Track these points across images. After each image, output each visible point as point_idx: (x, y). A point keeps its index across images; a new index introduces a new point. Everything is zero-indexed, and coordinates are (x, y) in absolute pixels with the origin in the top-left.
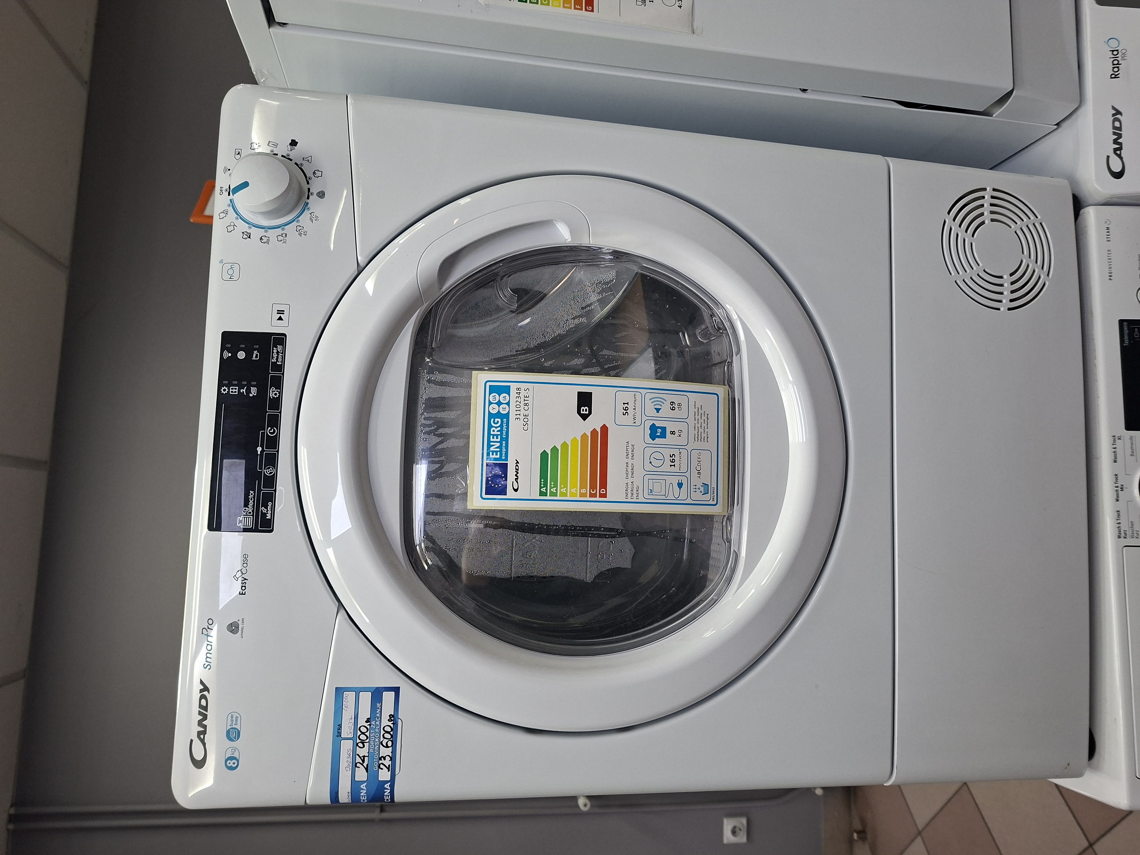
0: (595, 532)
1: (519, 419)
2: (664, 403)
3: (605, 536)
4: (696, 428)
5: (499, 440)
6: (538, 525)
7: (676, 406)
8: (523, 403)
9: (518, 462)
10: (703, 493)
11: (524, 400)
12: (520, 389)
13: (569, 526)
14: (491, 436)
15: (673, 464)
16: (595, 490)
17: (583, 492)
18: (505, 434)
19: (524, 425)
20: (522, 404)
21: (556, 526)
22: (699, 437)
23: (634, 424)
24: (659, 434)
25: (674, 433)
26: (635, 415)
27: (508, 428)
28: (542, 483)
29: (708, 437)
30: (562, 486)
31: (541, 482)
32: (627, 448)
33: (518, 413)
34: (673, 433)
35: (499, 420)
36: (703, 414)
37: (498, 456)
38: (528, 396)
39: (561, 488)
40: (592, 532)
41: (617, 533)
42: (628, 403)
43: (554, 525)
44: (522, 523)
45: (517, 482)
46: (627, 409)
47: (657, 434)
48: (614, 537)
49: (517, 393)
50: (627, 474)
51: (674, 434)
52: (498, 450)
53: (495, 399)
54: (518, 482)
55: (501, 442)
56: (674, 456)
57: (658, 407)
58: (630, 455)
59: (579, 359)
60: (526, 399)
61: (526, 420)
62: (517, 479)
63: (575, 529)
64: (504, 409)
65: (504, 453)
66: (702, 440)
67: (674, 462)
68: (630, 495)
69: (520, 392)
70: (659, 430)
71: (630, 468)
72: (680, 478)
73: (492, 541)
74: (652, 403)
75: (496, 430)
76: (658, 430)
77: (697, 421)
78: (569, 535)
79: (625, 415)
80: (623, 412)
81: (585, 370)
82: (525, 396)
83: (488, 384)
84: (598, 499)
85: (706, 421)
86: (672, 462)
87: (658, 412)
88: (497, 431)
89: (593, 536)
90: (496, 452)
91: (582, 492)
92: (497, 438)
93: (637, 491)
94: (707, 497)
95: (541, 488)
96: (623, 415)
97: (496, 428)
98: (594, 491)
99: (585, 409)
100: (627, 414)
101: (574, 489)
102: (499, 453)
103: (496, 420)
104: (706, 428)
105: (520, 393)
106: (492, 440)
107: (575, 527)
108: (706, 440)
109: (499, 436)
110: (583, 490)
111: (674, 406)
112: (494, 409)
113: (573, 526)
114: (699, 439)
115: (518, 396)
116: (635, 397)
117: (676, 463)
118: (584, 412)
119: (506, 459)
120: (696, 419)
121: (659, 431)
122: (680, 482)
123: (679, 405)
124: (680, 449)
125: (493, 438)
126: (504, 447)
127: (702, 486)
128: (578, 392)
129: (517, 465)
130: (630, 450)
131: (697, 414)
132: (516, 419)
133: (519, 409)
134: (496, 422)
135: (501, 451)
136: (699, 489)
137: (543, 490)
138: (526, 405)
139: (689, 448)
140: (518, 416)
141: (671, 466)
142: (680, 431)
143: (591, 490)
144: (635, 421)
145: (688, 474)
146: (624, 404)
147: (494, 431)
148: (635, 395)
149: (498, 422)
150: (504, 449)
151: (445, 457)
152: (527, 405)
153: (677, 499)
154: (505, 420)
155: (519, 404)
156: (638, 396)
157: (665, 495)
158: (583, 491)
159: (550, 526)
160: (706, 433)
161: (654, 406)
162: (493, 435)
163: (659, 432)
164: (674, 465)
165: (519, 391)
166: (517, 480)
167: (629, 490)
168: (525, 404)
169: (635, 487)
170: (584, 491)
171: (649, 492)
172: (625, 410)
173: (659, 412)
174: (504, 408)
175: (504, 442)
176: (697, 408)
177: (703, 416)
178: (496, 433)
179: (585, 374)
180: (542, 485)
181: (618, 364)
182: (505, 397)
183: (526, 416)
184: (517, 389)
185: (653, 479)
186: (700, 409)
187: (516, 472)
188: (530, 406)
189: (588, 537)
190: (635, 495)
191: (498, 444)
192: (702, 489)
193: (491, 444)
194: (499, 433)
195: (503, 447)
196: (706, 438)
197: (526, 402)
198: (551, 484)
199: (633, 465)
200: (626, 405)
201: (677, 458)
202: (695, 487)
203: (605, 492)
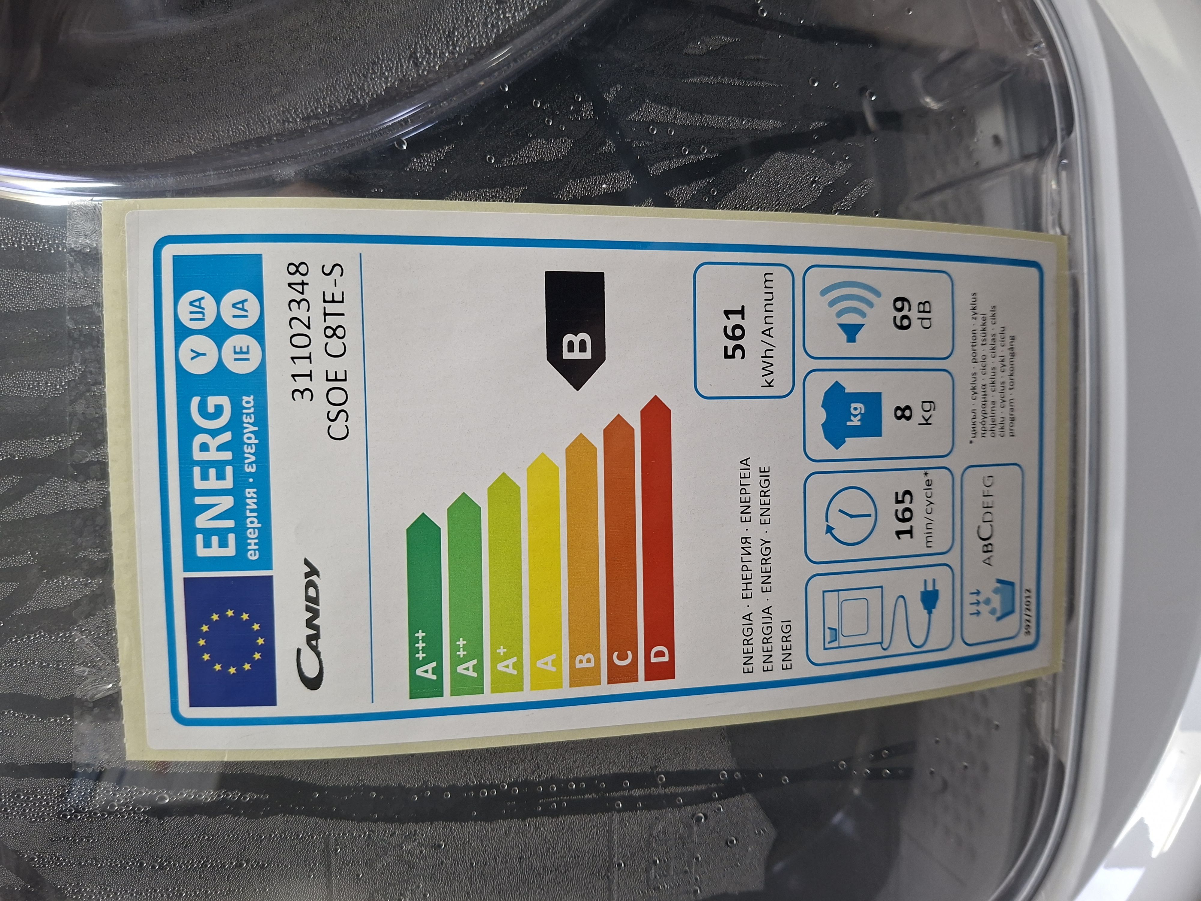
0: (635, 793)
1: (307, 394)
2: (871, 305)
3: (669, 801)
4: (979, 389)
5: (228, 483)
6: (420, 791)
7: (914, 314)
8: (318, 324)
9: (313, 571)
10: (998, 614)
11: (325, 314)
12: (303, 269)
13: (540, 783)
14: (197, 470)
15: (905, 526)
16: (629, 653)
17: (585, 665)
18: (253, 458)
19: (332, 417)
20: (317, 333)
21: (490, 787)
22: (989, 421)
23: (768, 392)
24: (855, 422)
25: (907, 413)
26: (768, 354)
27: (262, 434)
28: (420, 645)
29: (1013, 420)
30: (502, 651)
31: (413, 641)
32: (744, 481)
33: (303, 367)
34: (903, 416)
35: (224, 401)
36: (998, 337)
37: (230, 551)
38: (338, 298)
39: (496, 659)
40: (626, 793)
41: (713, 785)
42: (741, 312)
43: (481, 786)
44: (356, 788)
45: (315, 649)
46: (738, 332)
47: (849, 423)
48: (705, 798)
49: (290, 285)
50: (747, 581)
51: (908, 418)
52: (230, 524)
53: (200, 316)
54: (320, 649)
55: (237, 492)
56: (908, 497)
57: (851, 319)
58: (755, 510)
59: (547, 140)
60: (331, 308)
61: (337, 396)
62: (316, 637)
63: (563, 789)
64: (241, 354)
65: (252, 535)
66: (997, 429)
67: (909, 520)
68: (758, 658)
69: (306, 279)
70: (858, 408)
71: (756, 557)
72: (929, 574)
73: (247, 862)
74: (832, 303)
75: (214, 443)
76: (853, 405)
77: (979, 366)
78: (537, 815)
79: (733, 356)
80: (726, 348)
81: (576, 186)
82: (329, 298)
83: (169, 252)
84: (642, 685)
85: (1007, 362)
86: (904, 520)
87: (851, 339)
88: (220, 448)
89: (630, 805)
90: (222, 534)
91: (578, 665)
92: (221, 476)
93: (785, 639)
94: (1012, 623)
95: (414, 664)
96: (726, 356)
97: (214, 433)
98: (626, 658)
99: (576, 340)
100: (739, 352)
101: (549, 659)
102: (231, 537)
103: (212, 401)
104: (1008, 386)
105: (303, 284)
106: (199, 484)
107: (562, 785)
108: (1007, 431)
109: (229, 470)
110: (584, 659)
111: (905, 312)
112: (199, 355)
113: (553, 780)
114: (989, 427)
115: (298, 297)
116: (768, 284)
117: (918, 523)
118: (577, 355)
119: (266, 561)
120: (979, 358)
121: (856, 409)
122: (930, 588)
123: (925, 307)
124: (928, 471)
125: (205, 477)
126: (252, 511)
127: (996, 591)
128: (547, 273)
129: (310, 584)
130: (754, 490)
131: (979, 341)
132: (297, 394)
133: (304, 352)
134: (211, 409)
135: (240, 531)
136: (987, 602)
137: (426, 672)
138: (333, 332)
139: (957, 463)
140: (302, 383)
141: (898, 533)
142: (927, 406)
143: (616, 654)
144: (769, 378)
145: (953, 558)
146: (727, 313)
147: (204, 447)
148: (768, 277)
149: (219, 409)
150: (252, 522)
151: (33, 554)
152: (340, 332)
153: (919, 649)
154: (248, 401)
155: (305, 331)
156: (780, 276)
157: (881, 643)
158: (584, 661)
159: (467, 788)
160: (1007, 404)
161: (839, 314)
162: (205, 466)
163: (855, 416)
164: (910, 532)
165: (298, 278)
166: (314, 642)
167: (757, 637)
168: (329, 332)
169: (776, 625)
170: (589, 660)
171: (828, 639)
172: (734, 338)
173: (854, 341)
174: (241, 352)
175: (250, 492)
176: (979, 317)
177: (998, 344)
178: (213, 455)
179: (575, 201)
180: (421, 656)
181: (702, 157)
182: (243, 302)
183: (336, 380)
184: (292, 269)
185: (838, 591)
186: (989, 322)
187: (308, 609)
188: (353, 339)
189: (611, 809)
190: (778, 656)
191: (227, 502)
192: (996, 601)
193: (199, 500)
194: (227, 455)
195: (248, 514)
196: (1007, 422)
197: (333, 321)
198: (454, 648)
199: (767, 545)
200: (736, 319)
201: (918, 506)
202: (974, 599)
203: (666, 659)
